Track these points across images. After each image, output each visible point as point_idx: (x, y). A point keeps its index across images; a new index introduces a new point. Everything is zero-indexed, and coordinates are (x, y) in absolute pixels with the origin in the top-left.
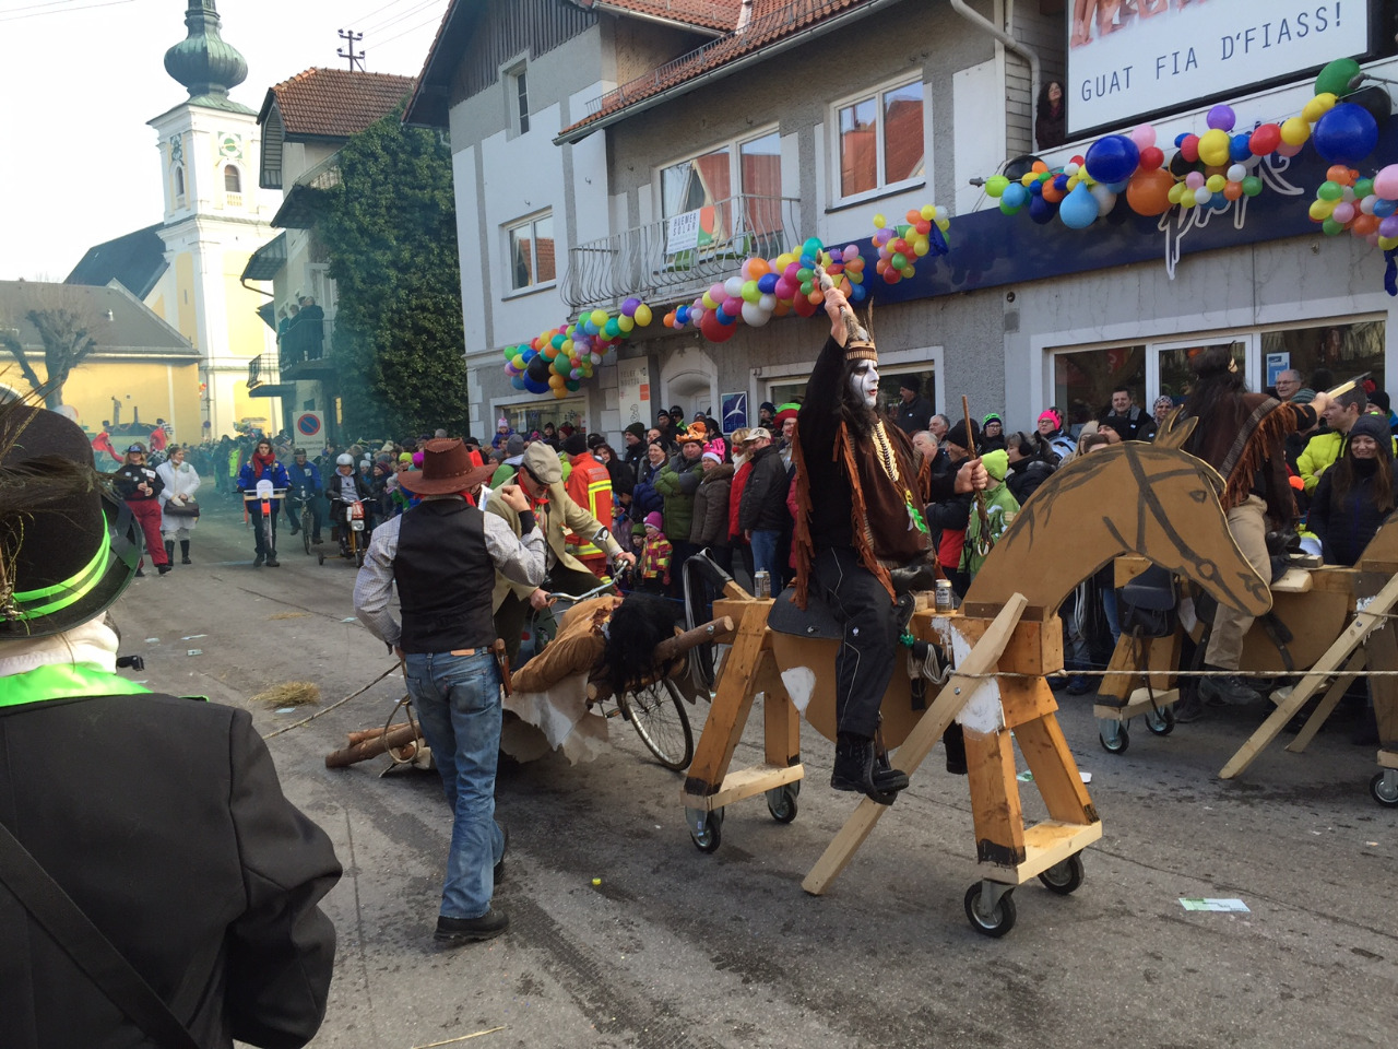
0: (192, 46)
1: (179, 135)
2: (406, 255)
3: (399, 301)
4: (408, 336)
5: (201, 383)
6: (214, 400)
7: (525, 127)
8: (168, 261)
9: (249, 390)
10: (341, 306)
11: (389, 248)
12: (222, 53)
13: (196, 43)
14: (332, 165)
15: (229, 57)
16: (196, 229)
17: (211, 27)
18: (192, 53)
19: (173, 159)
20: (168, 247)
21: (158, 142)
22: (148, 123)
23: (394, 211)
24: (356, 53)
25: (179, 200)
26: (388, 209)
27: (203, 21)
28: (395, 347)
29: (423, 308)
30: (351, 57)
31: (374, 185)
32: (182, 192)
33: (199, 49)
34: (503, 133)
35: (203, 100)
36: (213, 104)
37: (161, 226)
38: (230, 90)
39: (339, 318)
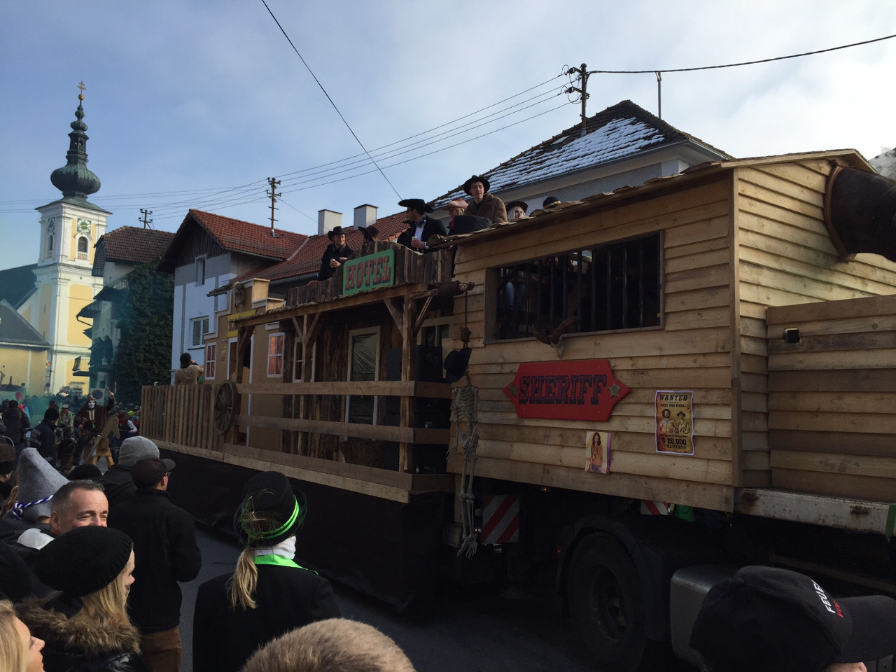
0: (69, 170)
1: (54, 218)
2: (155, 321)
3: (149, 341)
4: (152, 357)
5: (47, 361)
6: (54, 372)
7: (203, 283)
8: (37, 287)
9: (73, 372)
10: (121, 341)
11: (148, 317)
12: (86, 176)
13: (72, 169)
14: (125, 279)
15: (90, 179)
16: (57, 271)
17: (82, 161)
18: (68, 174)
19: (48, 230)
20: (38, 280)
21: (41, 220)
22: (36, 209)
23: (152, 301)
24: (148, 220)
25: (49, 254)
26: (149, 299)
27: (77, 157)
28: (145, 361)
29: (161, 344)
30: (145, 222)
31: (144, 288)
32: (51, 249)
33: (73, 173)
34: (194, 283)
35: (71, 200)
36: (77, 203)
37: (34, 266)
38: (88, 196)
39: (119, 347)
